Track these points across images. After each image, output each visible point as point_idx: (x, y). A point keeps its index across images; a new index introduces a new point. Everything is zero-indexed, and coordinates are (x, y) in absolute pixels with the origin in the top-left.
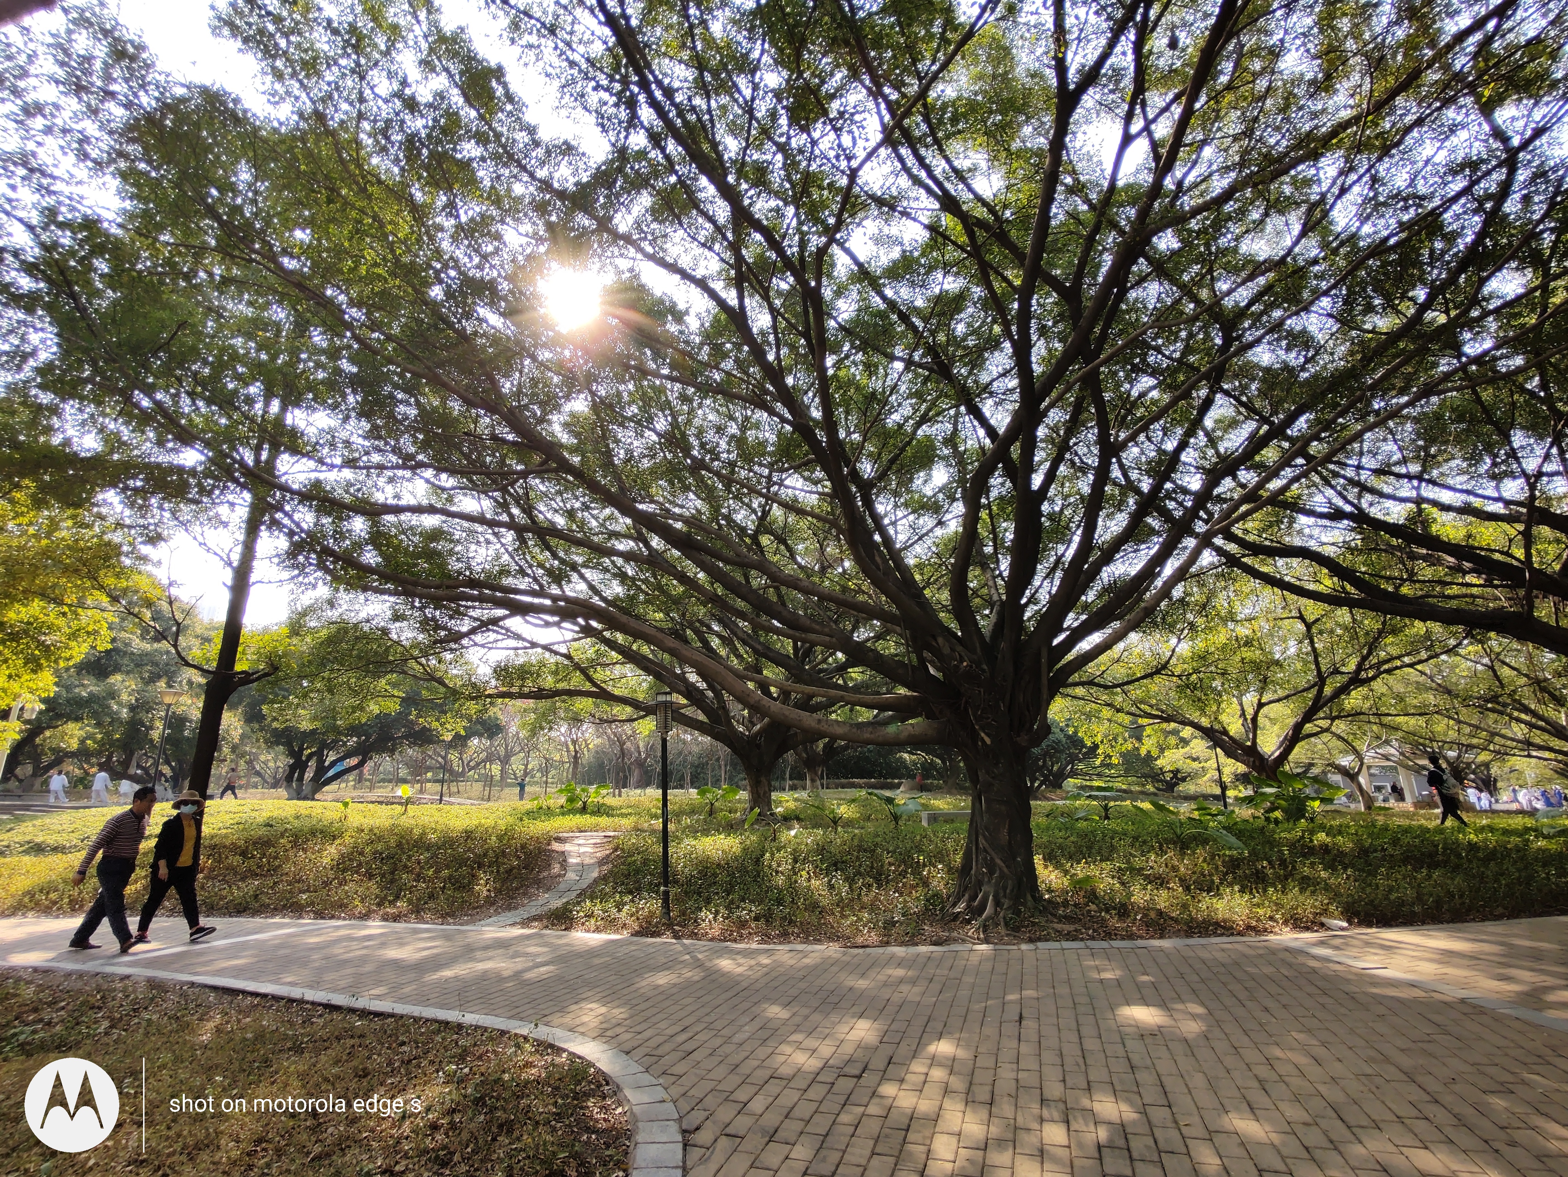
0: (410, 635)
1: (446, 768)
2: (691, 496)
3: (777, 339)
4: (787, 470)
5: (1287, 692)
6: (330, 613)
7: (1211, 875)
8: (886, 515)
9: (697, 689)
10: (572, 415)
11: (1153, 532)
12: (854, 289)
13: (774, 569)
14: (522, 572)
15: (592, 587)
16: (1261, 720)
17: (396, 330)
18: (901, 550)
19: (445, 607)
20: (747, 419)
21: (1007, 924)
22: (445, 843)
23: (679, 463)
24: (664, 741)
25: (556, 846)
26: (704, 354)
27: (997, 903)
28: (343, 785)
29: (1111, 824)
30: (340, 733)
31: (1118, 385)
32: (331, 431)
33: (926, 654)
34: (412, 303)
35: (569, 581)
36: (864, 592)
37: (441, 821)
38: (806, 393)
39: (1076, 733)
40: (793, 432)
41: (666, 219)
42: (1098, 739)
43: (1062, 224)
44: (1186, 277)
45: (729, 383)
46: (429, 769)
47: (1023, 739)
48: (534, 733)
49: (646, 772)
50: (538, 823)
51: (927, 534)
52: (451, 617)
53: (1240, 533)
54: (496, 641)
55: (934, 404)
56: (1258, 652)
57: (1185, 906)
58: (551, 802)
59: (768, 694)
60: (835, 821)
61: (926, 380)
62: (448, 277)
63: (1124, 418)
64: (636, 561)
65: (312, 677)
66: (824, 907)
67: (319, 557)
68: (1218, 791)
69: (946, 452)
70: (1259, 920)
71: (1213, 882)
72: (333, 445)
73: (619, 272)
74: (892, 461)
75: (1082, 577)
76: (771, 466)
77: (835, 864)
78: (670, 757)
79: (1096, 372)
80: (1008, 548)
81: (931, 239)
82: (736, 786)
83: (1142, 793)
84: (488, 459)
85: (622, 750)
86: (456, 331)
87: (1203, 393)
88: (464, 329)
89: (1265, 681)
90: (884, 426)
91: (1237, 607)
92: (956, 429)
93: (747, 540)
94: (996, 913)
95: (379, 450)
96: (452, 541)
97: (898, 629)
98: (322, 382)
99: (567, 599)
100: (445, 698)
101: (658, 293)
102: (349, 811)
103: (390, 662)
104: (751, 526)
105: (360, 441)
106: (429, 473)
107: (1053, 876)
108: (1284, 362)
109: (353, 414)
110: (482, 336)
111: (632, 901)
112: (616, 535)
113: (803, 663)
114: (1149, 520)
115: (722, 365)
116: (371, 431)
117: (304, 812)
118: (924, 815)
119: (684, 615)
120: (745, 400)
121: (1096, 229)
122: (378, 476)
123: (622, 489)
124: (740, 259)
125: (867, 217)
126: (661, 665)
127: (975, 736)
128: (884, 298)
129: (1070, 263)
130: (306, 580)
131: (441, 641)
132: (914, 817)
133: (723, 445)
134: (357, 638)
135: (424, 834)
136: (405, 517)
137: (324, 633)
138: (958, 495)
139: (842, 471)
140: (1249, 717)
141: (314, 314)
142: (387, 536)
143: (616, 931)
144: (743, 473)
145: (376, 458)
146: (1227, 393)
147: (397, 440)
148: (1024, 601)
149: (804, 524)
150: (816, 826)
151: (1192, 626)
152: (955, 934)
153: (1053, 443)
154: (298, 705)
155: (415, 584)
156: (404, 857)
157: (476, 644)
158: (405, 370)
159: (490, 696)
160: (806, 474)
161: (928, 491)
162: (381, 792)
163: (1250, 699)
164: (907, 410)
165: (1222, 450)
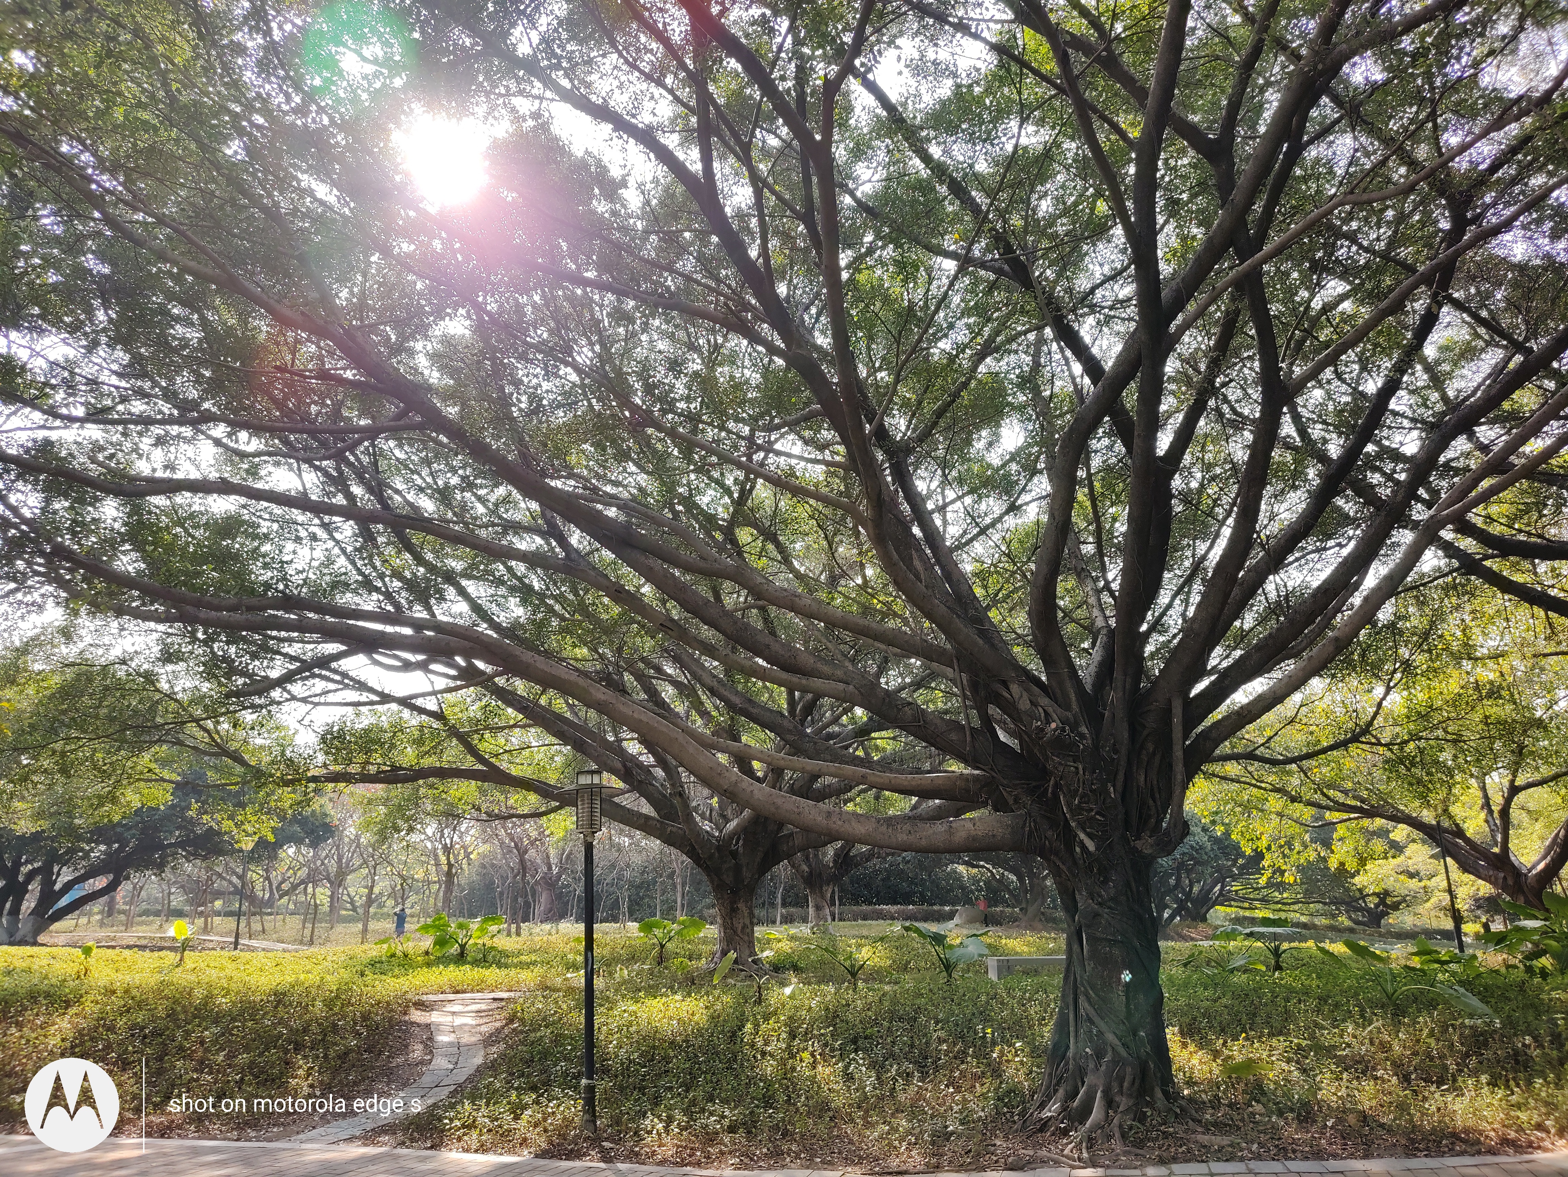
0: (188, 685)
1: (244, 892)
2: (632, 468)
3: (762, 223)
4: (778, 427)
5: (1554, 770)
6: (64, 650)
7: (1442, 1057)
8: (929, 496)
9: (640, 765)
10: (447, 340)
11: (1346, 520)
12: (881, 146)
13: (759, 580)
14: (367, 585)
15: (476, 608)
16: (1515, 814)
17: (170, 210)
18: (952, 550)
19: (244, 639)
20: (717, 347)
21: (1124, 1136)
22: (242, 1013)
23: (613, 416)
24: (589, 848)
25: (416, 1016)
26: (651, 247)
27: (1110, 1103)
28: (83, 920)
29: (1285, 978)
30: (80, 838)
31: (1291, 292)
32: (70, 366)
33: (993, 711)
34: (197, 167)
35: (442, 599)
36: (895, 615)
37: (236, 975)
38: (807, 308)
39: (1227, 834)
40: (787, 369)
41: (591, 36)
42: (1263, 843)
43: (1203, 44)
44: (1393, 125)
45: (688, 292)
46: (218, 894)
47: (1145, 844)
48: (383, 836)
49: (560, 896)
50: (388, 979)
51: (993, 525)
52: (254, 656)
53: (1479, 522)
54: (326, 693)
55: (1003, 325)
56: (1509, 707)
57: (1402, 1107)
58: (410, 947)
59: (749, 772)
60: (854, 972)
61: (992, 287)
62: (252, 124)
63: (1301, 343)
64: (545, 568)
65: (36, 750)
66: (837, 1110)
67: (49, 563)
68: (1448, 924)
69: (1022, 398)
70: (1520, 1129)
71: (1445, 1068)
72: (70, 387)
73: (517, 118)
74: (940, 414)
75: (1236, 591)
76: (753, 421)
77: (854, 1041)
78: (597, 872)
79: (1256, 274)
80: (1118, 547)
81: (1001, 66)
82: (699, 918)
83: (1332, 928)
84: (314, 409)
85: (522, 862)
86: (264, 209)
87: (1420, 305)
88: (276, 205)
89: (1519, 752)
90: (926, 358)
91: (1477, 638)
92: (1037, 366)
93: (719, 536)
94: (1108, 1119)
95: (141, 394)
96: (256, 536)
97: (949, 671)
98: (54, 287)
99: (439, 627)
100: (244, 783)
101: (578, 151)
102: (92, 961)
103: (157, 727)
104: (723, 514)
105: (114, 380)
106: (220, 431)
107: (1195, 1061)
108: (1548, 256)
109: (104, 339)
110: (304, 216)
111: (537, 1102)
112: (516, 528)
113: (803, 722)
114: (1340, 502)
115: (679, 265)
116: (130, 365)
117: (19, 964)
118: (992, 963)
119: (620, 650)
120: (714, 320)
121: (1256, 53)
122: (140, 434)
123: (524, 455)
124: (705, 98)
125: (901, 33)
126: (583, 729)
127: (1069, 838)
128: (927, 159)
129: (1215, 104)
130: (28, 598)
131: (238, 694)
132: (977, 966)
133: (680, 388)
134: (107, 688)
135: (209, 997)
136: (183, 498)
137: (56, 680)
138: (1041, 465)
139: (862, 429)
140: (1496, 809)
141: (41, 183)
142: (156, 530)
143: (512, 1151)
144: (711, 433)
145: (138, 407)
146: (1458, 305)
147: (171, 380)
148: (1144, 627)
149: (803, 511)
150: (823, 980)
151: (1407, 666)
152: (1043, 1153)
153: (1189, 383)
154: (12, 795)
155: (198, 604)
156: (179, 1034)
157: (293, 698)
158: (184, 270)
159: (314, 779)
160: (807, 434)
161: (994, 458)
162: (143, 931)
163: (1497, 781)
164: (961, 335)
165: (1451, 394)
